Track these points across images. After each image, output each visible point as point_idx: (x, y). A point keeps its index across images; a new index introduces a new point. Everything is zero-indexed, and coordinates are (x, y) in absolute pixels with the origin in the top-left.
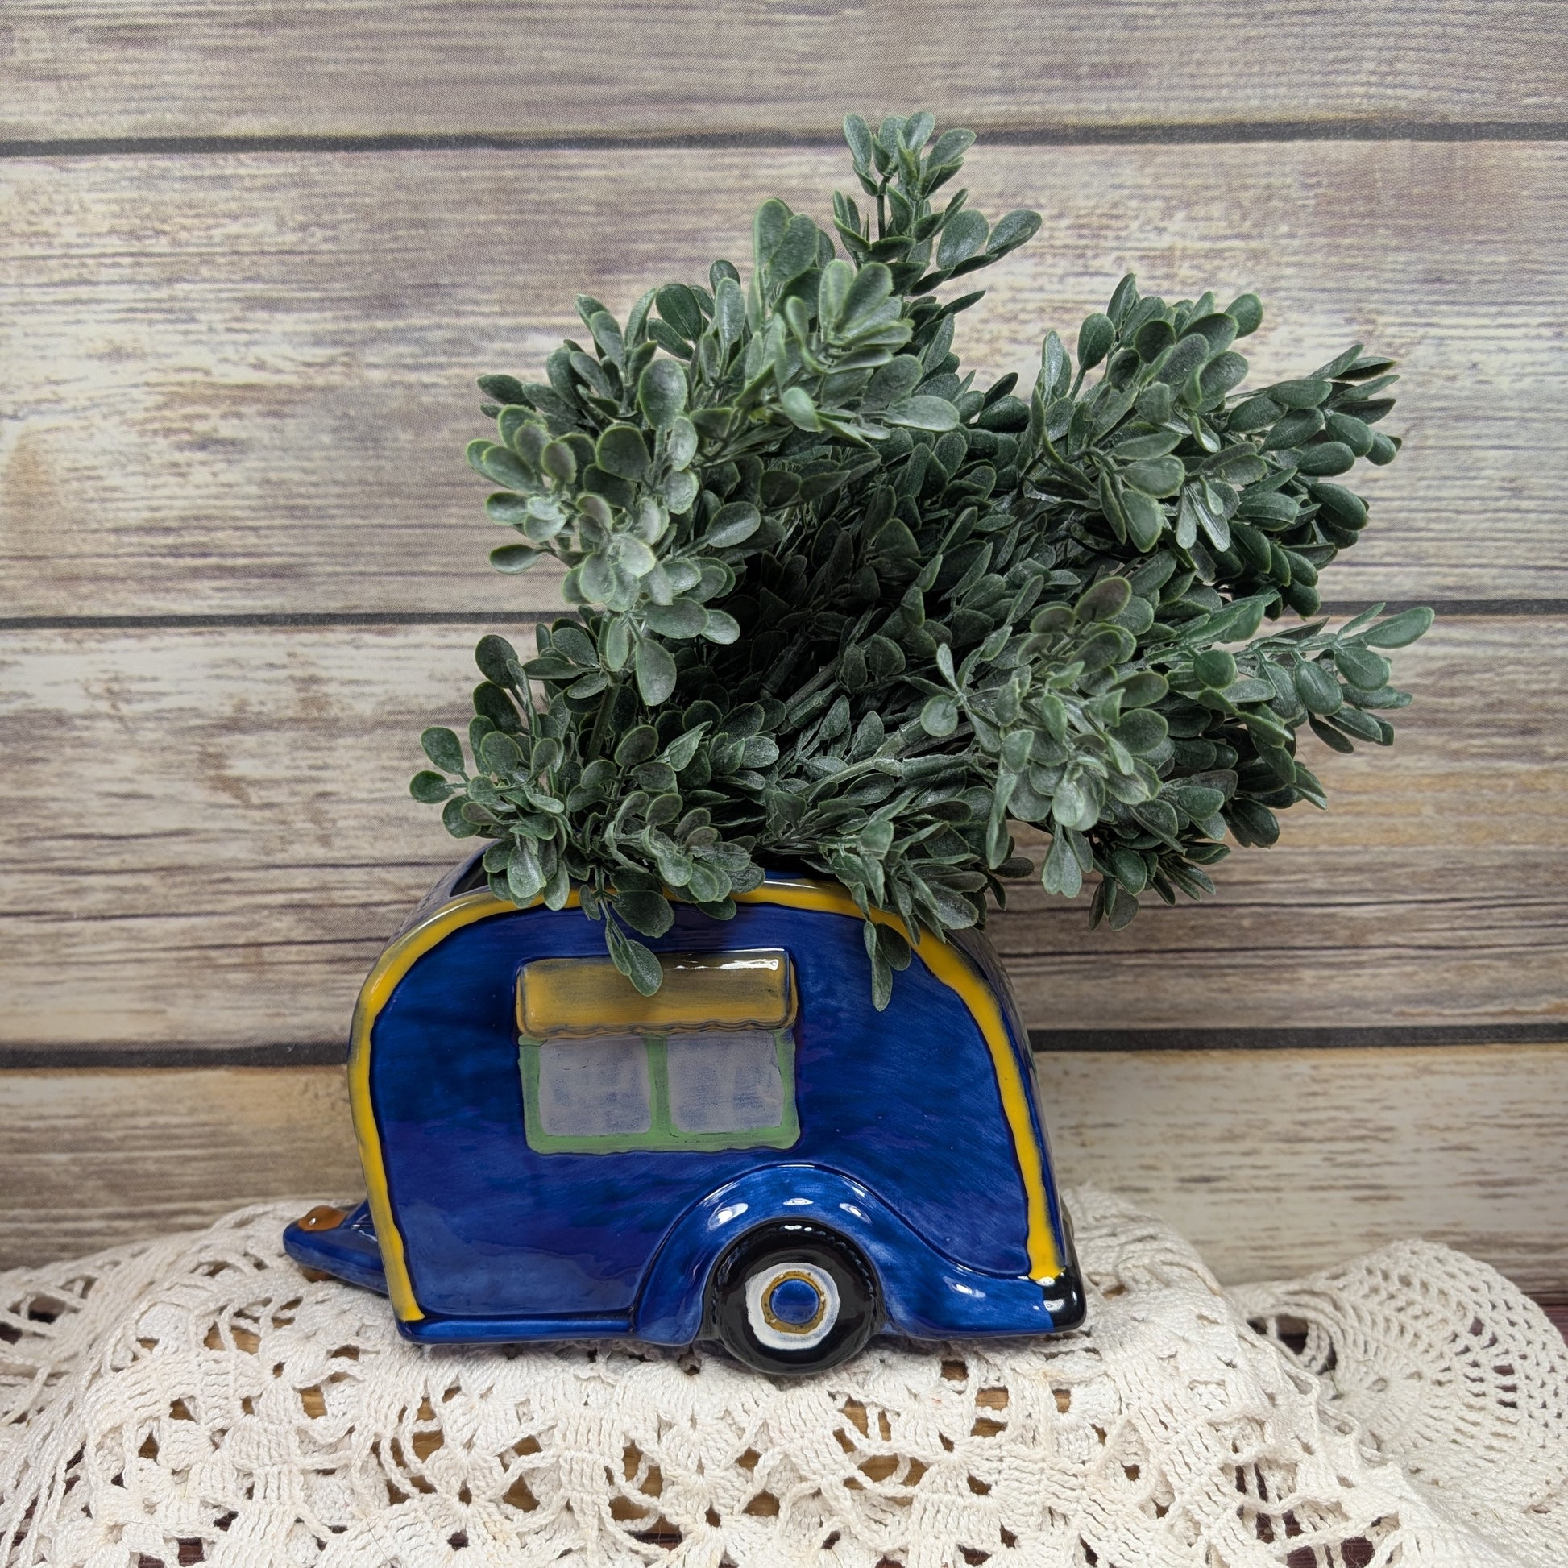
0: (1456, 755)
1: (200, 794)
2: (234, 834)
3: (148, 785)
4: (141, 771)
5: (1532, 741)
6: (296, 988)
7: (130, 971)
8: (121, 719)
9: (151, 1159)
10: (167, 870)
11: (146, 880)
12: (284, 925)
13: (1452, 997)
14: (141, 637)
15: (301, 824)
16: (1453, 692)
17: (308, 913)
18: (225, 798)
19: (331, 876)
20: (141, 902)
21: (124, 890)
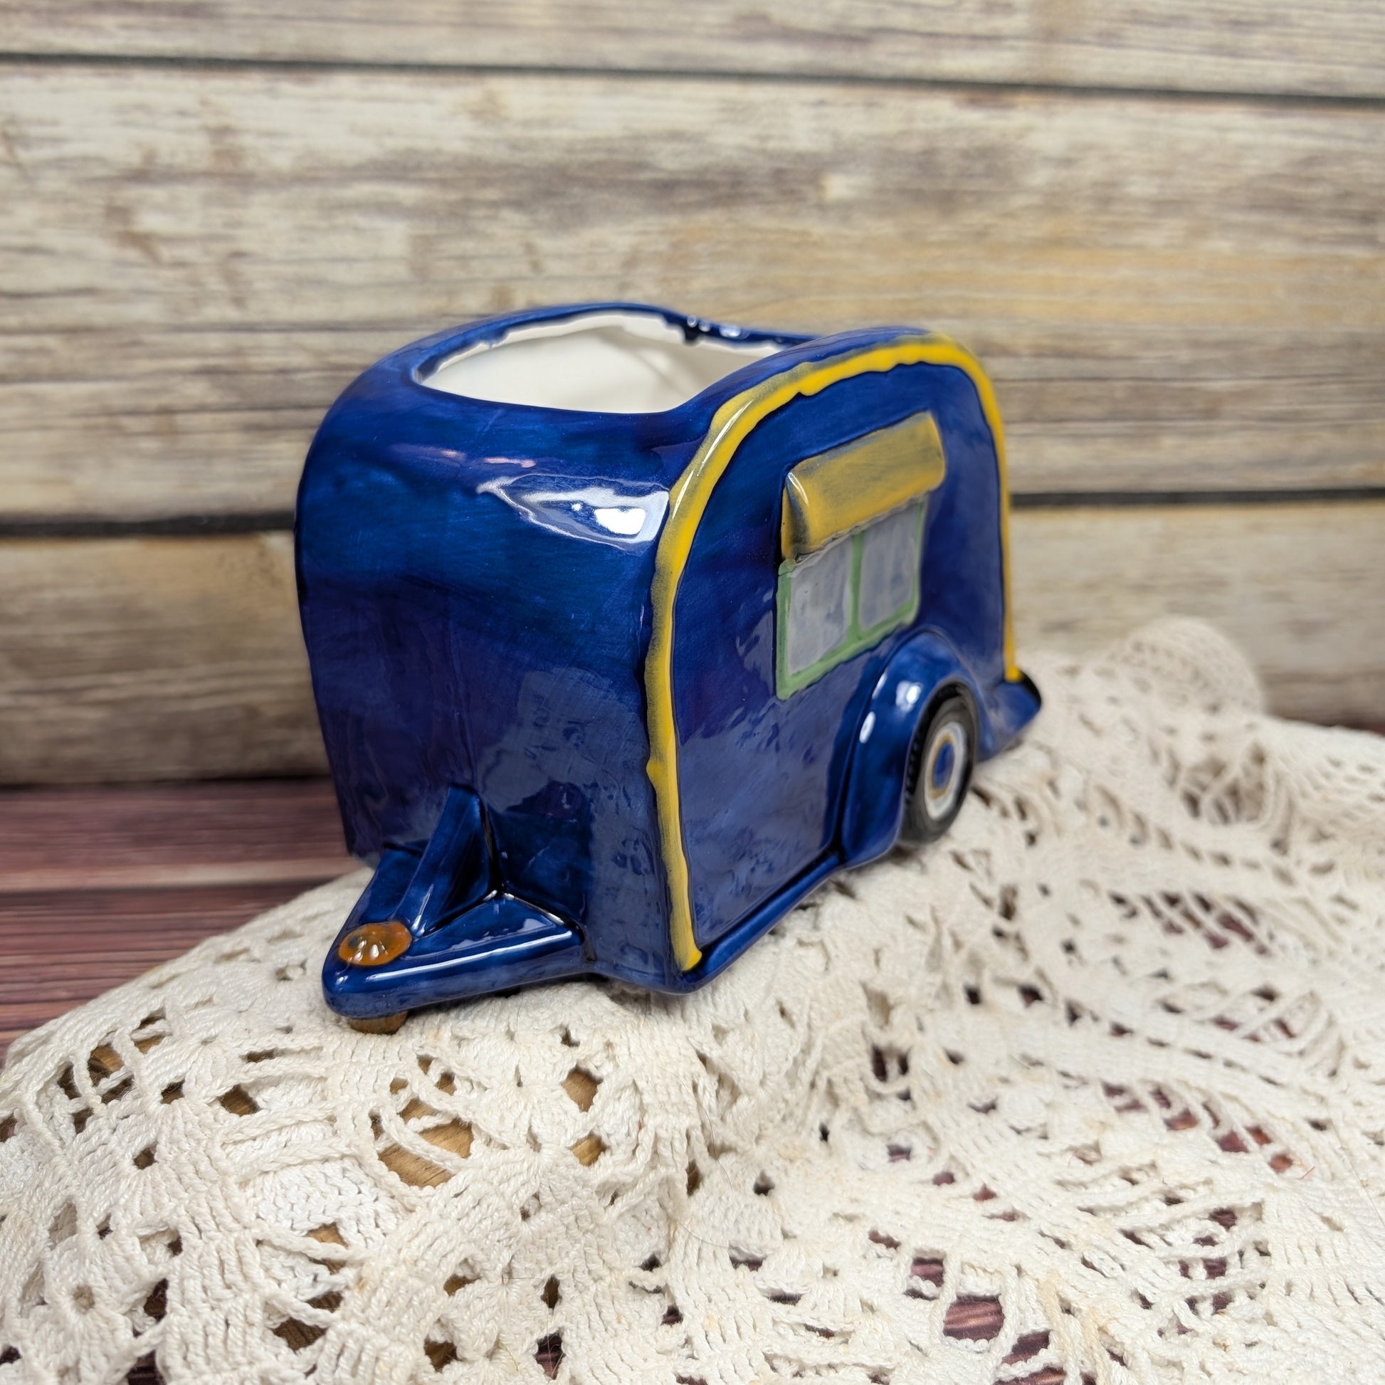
0: (1307, 240)
1: (104, 249)
2: (141, 293)
3: (51, 238)
4: (43, 223)
5: (1368, 230)
6: (209, 456)
7: (35, 437)
8: (18, 166)
9: (58, 634)
10: (72, 332)
11: (50, 341)
12: (197, 390)
13: (1282, 462)
14: (38, 76)
15: (214, 283)
16: (1310, 181)
17: (224, 378)
18: (132, 254)
19: (245, 339)
20: (44, 364)
21: (24, 352)
